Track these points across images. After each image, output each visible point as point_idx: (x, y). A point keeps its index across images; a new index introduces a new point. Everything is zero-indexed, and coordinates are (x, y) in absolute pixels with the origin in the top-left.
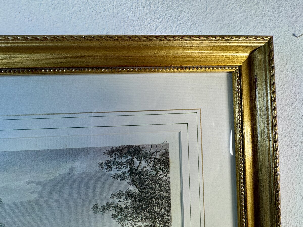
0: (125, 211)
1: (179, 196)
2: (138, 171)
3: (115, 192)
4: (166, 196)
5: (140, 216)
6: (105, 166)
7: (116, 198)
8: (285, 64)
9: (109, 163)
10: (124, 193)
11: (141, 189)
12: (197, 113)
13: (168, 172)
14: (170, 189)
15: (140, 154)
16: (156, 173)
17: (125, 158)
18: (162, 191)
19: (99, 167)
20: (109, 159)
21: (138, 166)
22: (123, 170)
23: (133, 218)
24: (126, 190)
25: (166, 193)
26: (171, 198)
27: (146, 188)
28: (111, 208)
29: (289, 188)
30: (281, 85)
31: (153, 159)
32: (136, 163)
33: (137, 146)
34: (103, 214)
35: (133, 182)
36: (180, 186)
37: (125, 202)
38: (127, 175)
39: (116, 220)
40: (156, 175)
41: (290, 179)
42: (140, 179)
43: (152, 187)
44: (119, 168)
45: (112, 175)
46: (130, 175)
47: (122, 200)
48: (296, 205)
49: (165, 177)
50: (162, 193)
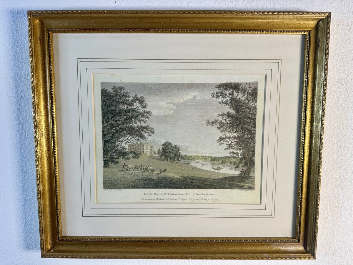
0: (226, 125)
1: (262, 118)
2: (236, 99)
3: (220, 113)
4: (253, 118)
5: (235, 129)
6: (215, 95)
7: (220, 117)
8: (349, 29)
9: (218, 94)
10: (226, 114)
11: (237, 112)
12: (278, 62)
13: (256, 102)
14: (256, 113)
15: (239, 88)
16: (248, 101)
17: (228, 91)
18: (251, 114)
19: (211, 96)
20: (218, 91)
21: (237, 97)
22: (227, 99)
23: (231, 130)
24: (227, 112)
25: (253, 116)
26: (257, 119)
27: (240, 112)
28: (217, 123)
29: (342, 122)
30: (345, 45)
31: (246, 92)
32: (235, 94)
33: (237, 83)
34: (212, 126)
35: (232, 107)
36: (263, 111)
37: (226, 120)
38: (229, 102)
39: (220, 131)
40: (248, 103)
41: (344, 115)
42: (237, 105)
43: (245, 111)
44: (224, 97)
45: (219, 101)
46: (231, 102)
47: (224, 118)
48: (347, 135)
49: (253, 105)
50: (251, 115)
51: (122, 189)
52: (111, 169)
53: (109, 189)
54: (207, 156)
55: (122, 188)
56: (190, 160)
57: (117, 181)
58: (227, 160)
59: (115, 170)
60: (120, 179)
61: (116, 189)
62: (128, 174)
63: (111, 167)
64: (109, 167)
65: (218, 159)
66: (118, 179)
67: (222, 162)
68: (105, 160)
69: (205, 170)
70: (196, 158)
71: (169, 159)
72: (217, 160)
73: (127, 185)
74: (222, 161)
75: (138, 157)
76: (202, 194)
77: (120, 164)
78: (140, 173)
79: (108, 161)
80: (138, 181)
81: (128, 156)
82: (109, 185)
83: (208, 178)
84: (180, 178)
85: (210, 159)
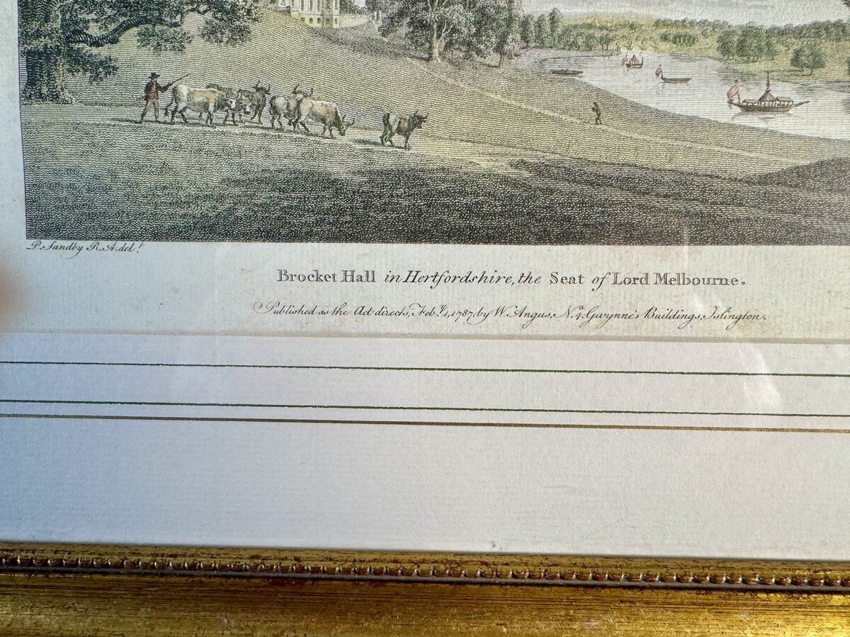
51: (138, 244)
52: (73, 113)
53: (60, 243)
54: (692, 23)
55: (140, 237)
56: (579, 48)
57: (107, 190)
58: (826, 47)
59: (93, 117)
60: (124, 175)
61: (104, 244)
62: (178, 147)
63: (67, 95)
64: (55, 97)
65: (769, 45)
66: (114, 175)
67: (796, 61)
68: (29, 53)
69: (676, 119)
70: (620, 33)
71: (438, 45)
72: (760, 50)
73: (172, 216)
74: (798, 53)
75: (241, 34)
76: (652, 278)
77: (125, 74)
78: (257, 142)
79: (48, 59)
80: (237, 191)
81: (176, 25)
82: (58, 217)
83: (696, 175)
84: (512, 173)
85: (712, 43)
